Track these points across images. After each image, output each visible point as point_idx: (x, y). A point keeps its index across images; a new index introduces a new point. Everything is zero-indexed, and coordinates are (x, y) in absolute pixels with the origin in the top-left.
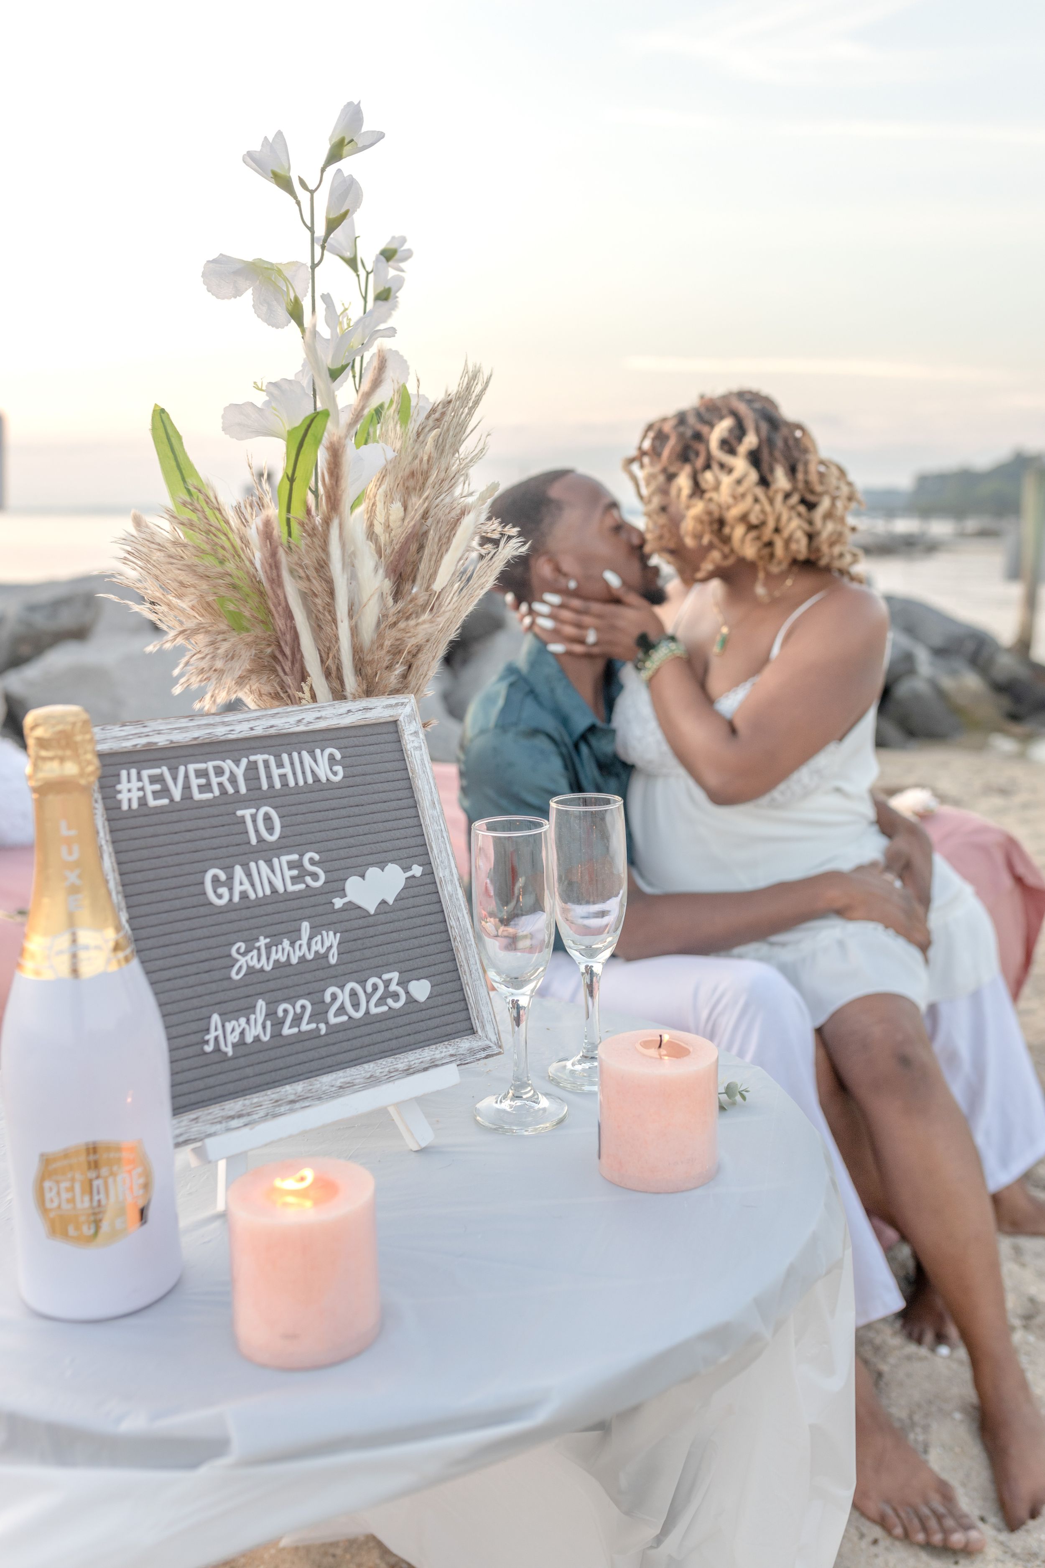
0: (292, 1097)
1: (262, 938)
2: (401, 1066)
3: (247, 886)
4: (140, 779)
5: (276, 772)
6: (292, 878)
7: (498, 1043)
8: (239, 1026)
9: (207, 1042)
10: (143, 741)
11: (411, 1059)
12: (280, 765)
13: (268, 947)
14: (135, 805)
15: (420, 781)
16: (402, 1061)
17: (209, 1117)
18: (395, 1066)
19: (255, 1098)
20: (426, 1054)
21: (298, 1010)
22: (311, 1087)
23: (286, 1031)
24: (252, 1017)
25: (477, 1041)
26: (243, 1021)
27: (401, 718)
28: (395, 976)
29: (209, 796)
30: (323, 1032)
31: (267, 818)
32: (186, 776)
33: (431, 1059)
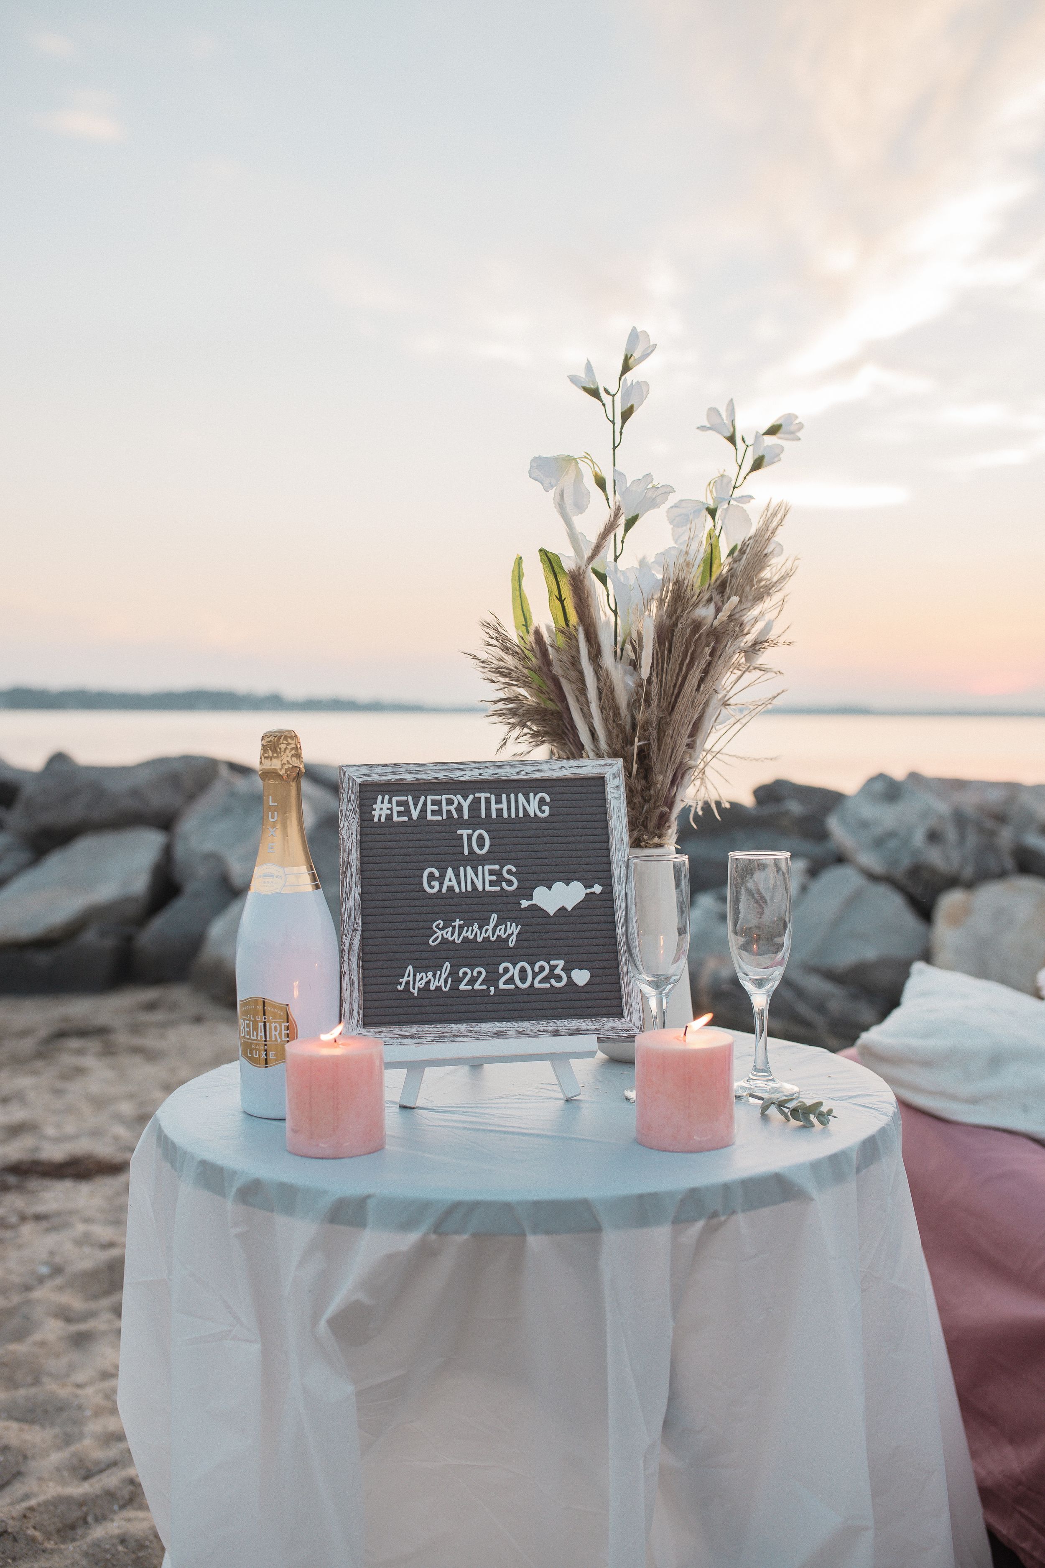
0: (456, 1033)
1: (458, 920)
2: (549, 1029)
3: (454, 883)
4: (390, 802)
5: (494, 806)
6: (490, 882)
7: (641, 1028)
8: (427, 977)
9: (400, 984)
10: (398, 777)
11: (559, 1025)
12: (498, 801)
13: (461, 927)
14: (383, 819)
15: (613, 823)
16: (551, 1025)
17: (389, 1033)
18: (545, 1028)
19: (427, 1028)
20: (574, 1024)
21: (475, 974)
22: (472, 1029)
23: (462, 987)
24: (438, 973)
25: (622, 1023)
26: (430, 974)
27: (607, 776)
28: (561, 963)
29: (439, 818)
30: (492, 993)
31: (481, 838)
32: (425, 803)
33: (577, 1029)
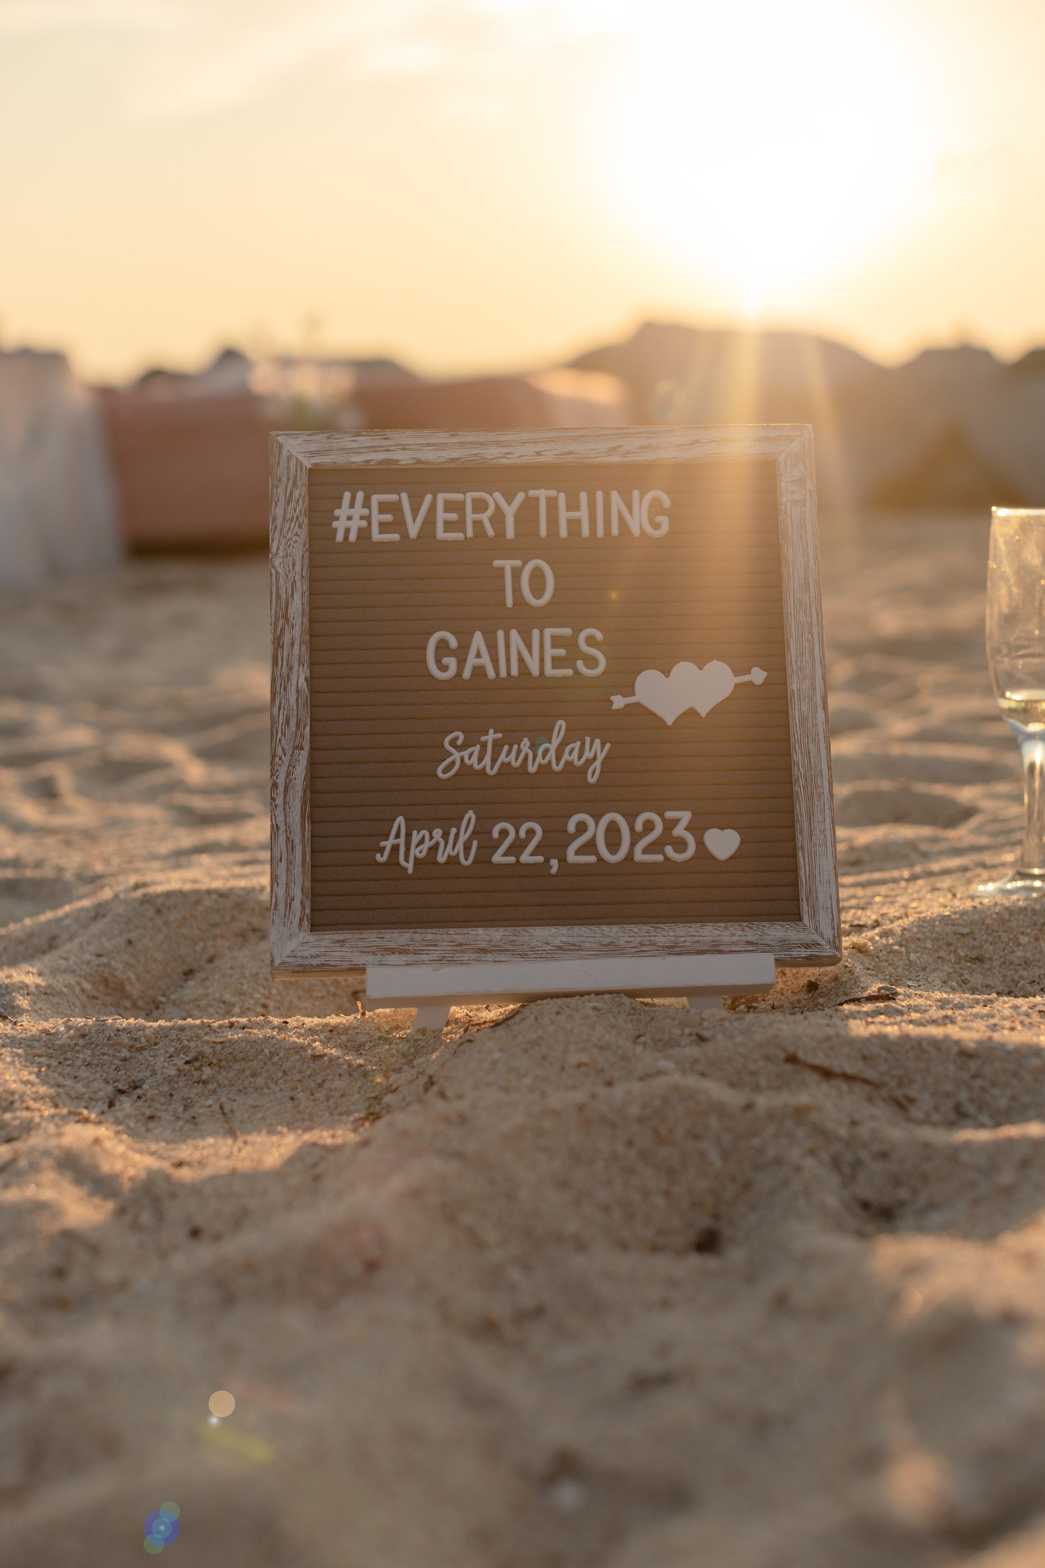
0: (484, 945)
1: (491, 731)
2: (661, 940)
3: (486, 660)
4: (367, 504)
5: (564, 515)
6: (554, 659)
7: (834, 941)
8: (431, 838)
9: (382, 850)
10: (381, 456)
11: (680, 933)
12: (573, 505)
13: (497, 746)
14: (353, 537)
15: (790, 550)
16: (664, 933)
17: (360, 943)
18: (653, 938)
19: (430, 935)
20: (709, 932)
21: (522, 834)
22: (514, 938)
23: (498, 858)
24: (454, 831)
25: (798, 931)
26: (438, 833)
27: (781, 458)
28: (686, 816)
29: (459, 536)
30: (554, 870)
31: (537, 576)
32: (433, 508)
33: (713, 941)
